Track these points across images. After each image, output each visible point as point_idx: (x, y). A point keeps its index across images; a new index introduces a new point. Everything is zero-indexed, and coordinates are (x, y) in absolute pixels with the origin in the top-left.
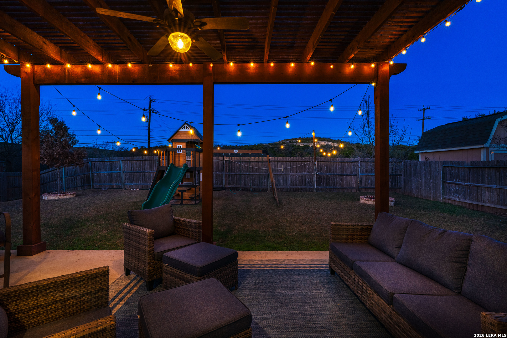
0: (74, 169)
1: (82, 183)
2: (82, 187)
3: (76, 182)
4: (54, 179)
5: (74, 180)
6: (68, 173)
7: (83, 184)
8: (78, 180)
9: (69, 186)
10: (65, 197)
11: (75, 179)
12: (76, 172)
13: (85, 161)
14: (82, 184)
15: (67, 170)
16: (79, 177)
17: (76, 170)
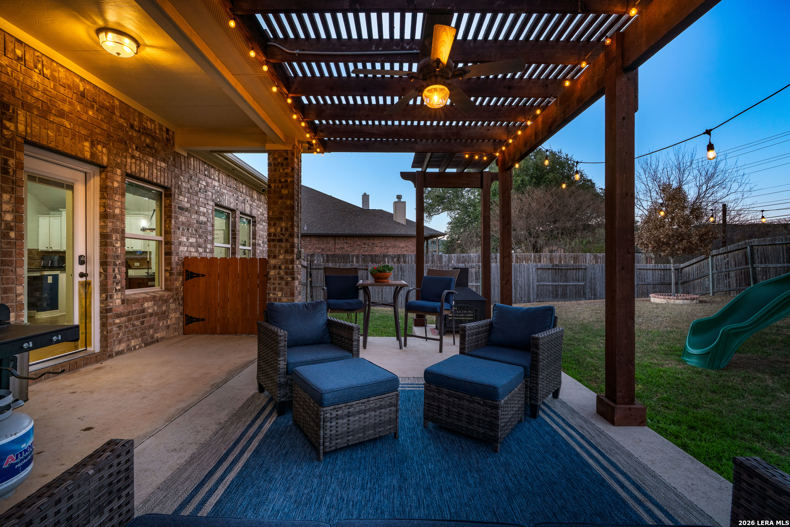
0: (725, 259)
1: (737, 283)
2: (738, 291)
3: (729, 282)
4: (698, 276)
5: (726, 279)
6: (717, 266)
7: (740, 286)
8: (731, 278)
9: (719, 288)
10: (677, 302)
11: (727, 277)
12: (728, 265)
13: (742, 245)
14: (737, 286)
15: (716, 261)
16: (732, 274)
17: (728, 261)
